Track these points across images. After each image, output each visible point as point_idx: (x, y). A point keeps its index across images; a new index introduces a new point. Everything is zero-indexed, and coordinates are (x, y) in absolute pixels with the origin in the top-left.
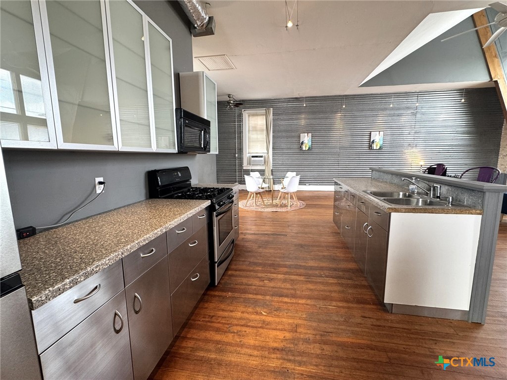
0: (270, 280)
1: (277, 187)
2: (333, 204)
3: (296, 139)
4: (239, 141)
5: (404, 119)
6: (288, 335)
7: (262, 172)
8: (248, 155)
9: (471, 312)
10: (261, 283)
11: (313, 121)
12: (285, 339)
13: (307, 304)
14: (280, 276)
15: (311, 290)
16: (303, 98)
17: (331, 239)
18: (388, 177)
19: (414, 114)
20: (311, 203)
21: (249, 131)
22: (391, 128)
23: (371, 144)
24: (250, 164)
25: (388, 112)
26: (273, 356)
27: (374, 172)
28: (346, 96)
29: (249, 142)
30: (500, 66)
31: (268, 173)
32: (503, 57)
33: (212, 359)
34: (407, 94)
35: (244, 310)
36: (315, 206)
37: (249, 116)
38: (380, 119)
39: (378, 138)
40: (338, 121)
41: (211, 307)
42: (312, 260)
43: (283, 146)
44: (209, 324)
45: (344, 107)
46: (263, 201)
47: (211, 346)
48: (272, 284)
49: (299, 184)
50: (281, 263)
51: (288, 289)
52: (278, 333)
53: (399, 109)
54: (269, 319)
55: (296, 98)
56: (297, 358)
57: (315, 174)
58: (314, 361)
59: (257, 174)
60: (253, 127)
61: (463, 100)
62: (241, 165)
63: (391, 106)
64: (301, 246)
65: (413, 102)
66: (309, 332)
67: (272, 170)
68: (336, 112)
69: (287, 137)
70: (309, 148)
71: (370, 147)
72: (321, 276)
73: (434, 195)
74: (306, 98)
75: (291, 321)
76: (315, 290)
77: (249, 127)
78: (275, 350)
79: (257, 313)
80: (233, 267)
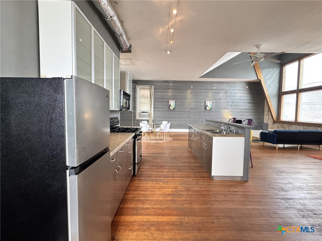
0: (162, 172)
1: (157, 130)
2: (188, 138)
3: (167, 103)
4: (134, 103)
5: (221, 95)
6: (173, 190)
7: (148, 121)
8: (139, 111)
9: (244, 177)
10: (157, 173)
11: (176, 94)
12: (172, 191)
13: (180, 180)
14: (166, 170)
15: (181, 174)
16: (170, 81)
17: (187, 154)
18: (213, 124)
19: (226, 93)
20: (175, 138)
21: (140, 97)
22: (215, 99)
23: (206, 107)
24: (140, 116)
25: (213, 91)
26: (168, 196)
27: (207, 121)
28: (193, 81)
29: (140, 103)
30: (261, 73)
31: (151, 122)
32: (262, 69)
33: (143, 200)
34: (222, 83)
35: (152, 183)
36: (178, 140)
37: (140, 89)
38: (210, 94)
39: (209, 104)
40: (189, 94)
41: (136, 183)
42: (180, 163)
43: (160, 107)
44: (137, 189)
45: (192, 87)
46: (150, 137)
47: (141, 196)
48: (162, 173)
49: (170, 128)
50: (165, 165)
51: (170, 175)
52: (169, 190)
53: (219, 90)
54: (164, 185)
55: (167, 81)
56: (178, 196)
57: (177, 122)
58: (185, 196)
59: (146, 122)
60: (142, 95)
61: (247, 87)
62: (135, 117)
63: (215, 88)
64: (174, 158)
65: (225, 87)
66: (182, 188)
67: (153, 120)
68: (188, 90)
69: (162, 102)
70: (174, 108)
71: (205, 108)
72: (185, 169)
73: (230, 130)
74: (172, 81)
75: (173, 185)
76: (183, 174)
77: (140, 95)
78: (168, 195)
79: (158, 184)
80: (141, 168)
